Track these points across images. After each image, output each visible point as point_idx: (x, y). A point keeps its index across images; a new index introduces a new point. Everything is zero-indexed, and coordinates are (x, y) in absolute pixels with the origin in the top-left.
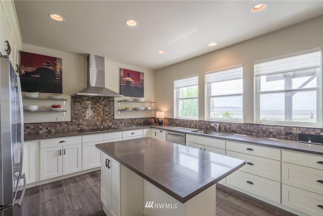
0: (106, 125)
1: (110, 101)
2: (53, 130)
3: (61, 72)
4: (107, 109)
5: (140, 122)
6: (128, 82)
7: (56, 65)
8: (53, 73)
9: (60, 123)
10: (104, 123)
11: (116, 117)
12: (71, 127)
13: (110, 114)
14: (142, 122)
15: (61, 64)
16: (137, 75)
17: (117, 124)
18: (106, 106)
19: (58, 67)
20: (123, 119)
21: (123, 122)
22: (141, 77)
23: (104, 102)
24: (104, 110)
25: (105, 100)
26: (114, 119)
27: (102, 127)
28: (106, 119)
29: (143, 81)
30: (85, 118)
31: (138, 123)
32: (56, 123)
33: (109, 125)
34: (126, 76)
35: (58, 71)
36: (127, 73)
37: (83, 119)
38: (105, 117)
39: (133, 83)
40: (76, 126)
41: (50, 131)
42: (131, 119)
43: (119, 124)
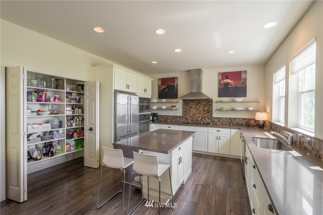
0: (205, 121)
1: (209, 102)
2: (173, 121)
3: (177, 85)
4: (206, 109)
5: (240, 123)
6: (227, 84)
7: (174, 81)
8: (173, 86)
9: (177, 117)
10: (203, 119)
11: (215, 115)
12: (182, 120)
13: (208, 112)
14: (244, 123)
15: (178, 81)
16: (237, 75)
17: (214, 121)
18: (205, 106)
19: (175, 82)
20: (221, 118)
21: (221, 121)
22: (243, 76)
23: (204, 103)
24: (204, 109)
25: (205, 102)
26: (212, 117)
27: (202, 122)
28: (205, 117)
29: (245, 79)
30: (190, 115)
31: (238, 123)
32: (174, 116)
33: (208, 121)
34: (225, 78)
35: (176, 85)
36: (225, 75)
37: (189, 115)
38: (205, 115)
39: (232, 84)
40: (185, 120)
41: (172, 121)
42: (230, 119)
43: (217, 122)
